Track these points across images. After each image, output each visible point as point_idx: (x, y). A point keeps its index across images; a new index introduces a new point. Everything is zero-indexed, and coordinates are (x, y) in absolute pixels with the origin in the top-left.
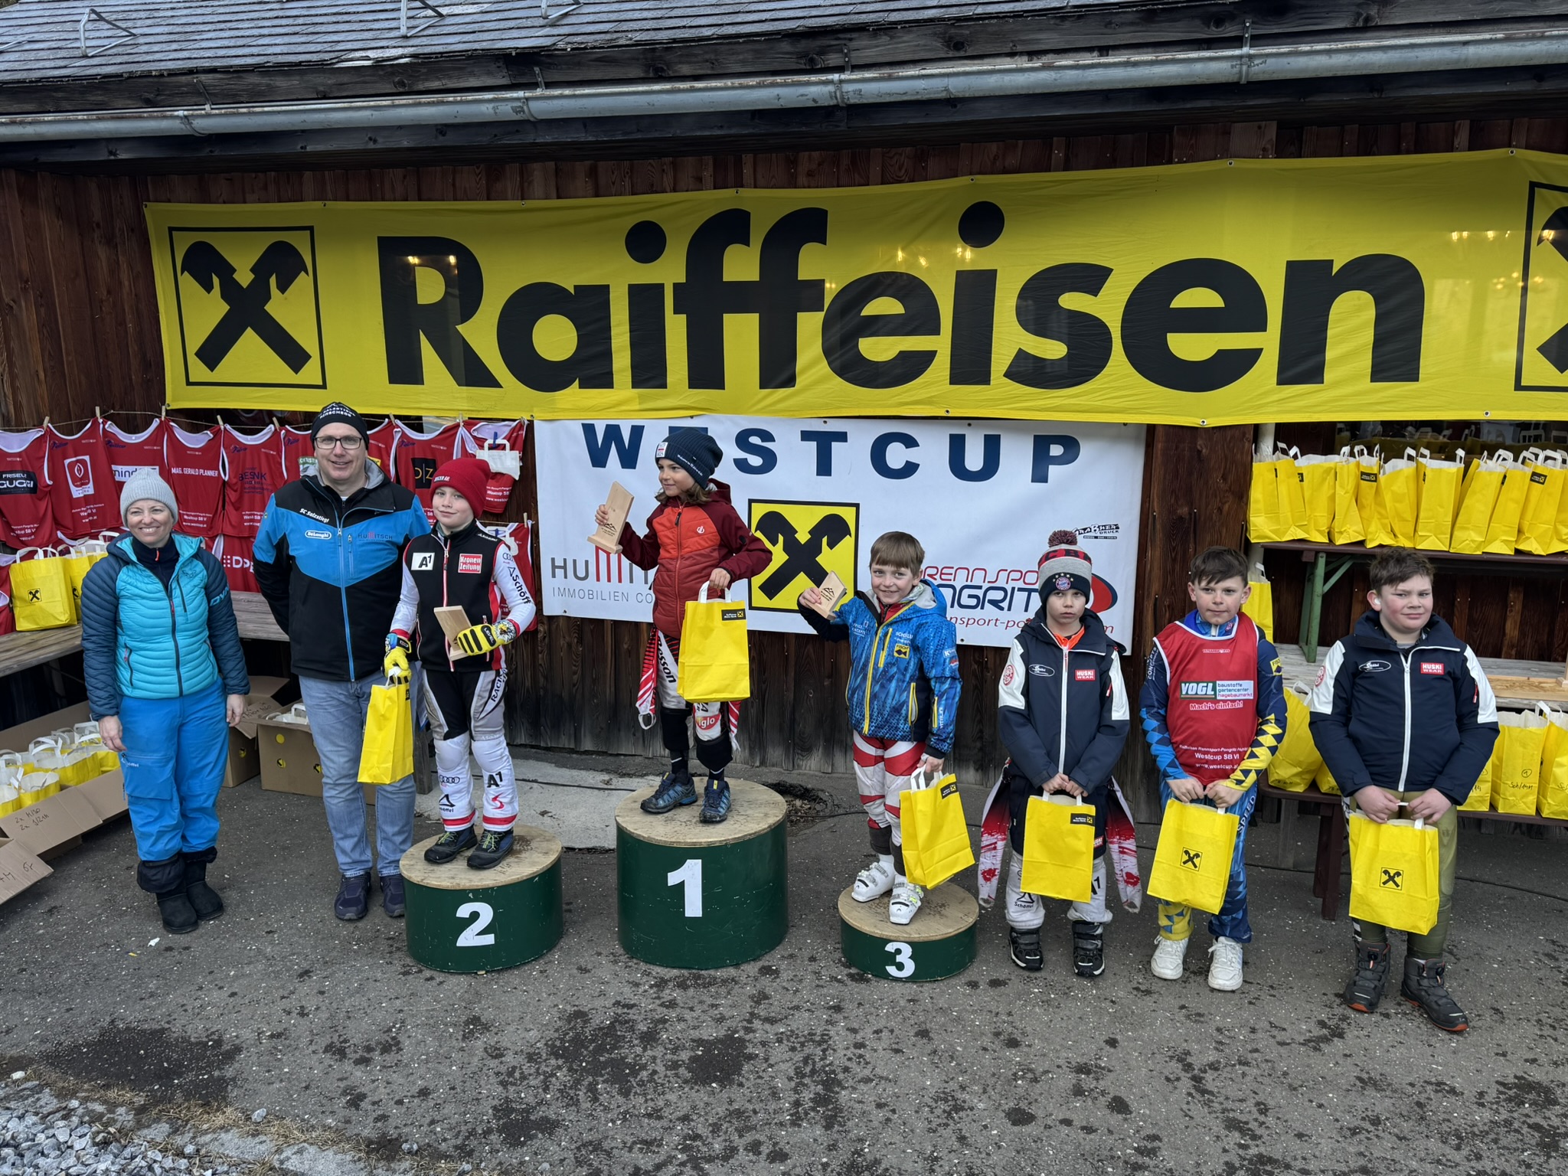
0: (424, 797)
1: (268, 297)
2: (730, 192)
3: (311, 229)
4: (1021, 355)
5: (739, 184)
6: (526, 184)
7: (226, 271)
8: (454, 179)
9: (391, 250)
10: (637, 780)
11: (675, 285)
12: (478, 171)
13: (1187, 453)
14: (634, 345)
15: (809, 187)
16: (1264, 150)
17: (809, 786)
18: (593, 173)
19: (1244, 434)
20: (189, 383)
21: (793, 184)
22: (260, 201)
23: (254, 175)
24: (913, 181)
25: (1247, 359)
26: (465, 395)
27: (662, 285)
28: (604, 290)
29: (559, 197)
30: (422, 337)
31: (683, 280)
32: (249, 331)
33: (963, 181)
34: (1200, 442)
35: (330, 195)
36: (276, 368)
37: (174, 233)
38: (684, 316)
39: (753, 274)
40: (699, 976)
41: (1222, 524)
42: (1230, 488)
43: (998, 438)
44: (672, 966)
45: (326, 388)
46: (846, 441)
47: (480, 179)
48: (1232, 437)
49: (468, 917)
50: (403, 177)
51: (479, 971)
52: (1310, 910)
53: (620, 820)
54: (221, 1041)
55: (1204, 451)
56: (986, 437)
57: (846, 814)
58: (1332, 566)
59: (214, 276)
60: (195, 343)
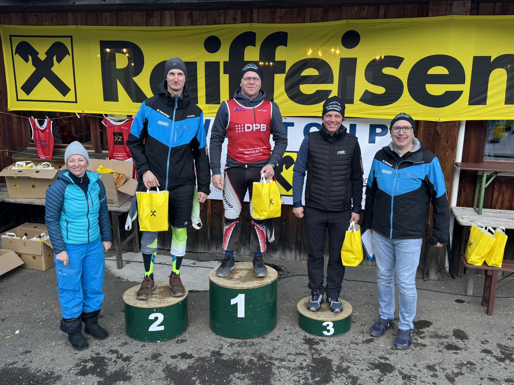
0: (120, 270)
1: (52, 65)
2: (247, 25)
3: (71, 37)
4: (367, 92)
5: (252, 21)
6: (162, 20)
7: (35, 54)
8: (132, 17)
9: (104, 44)
10: (207, 263)
11: (225, 63)
12: (142, 14)
13: (432, 132)
14: (207, 86)
15: (280, 23)
16: (466, 12)
17: (277, 265)
18: (191, 16)
19: (455, 125)
20: (18, 100)
21: (273, 21)
22: (49, 25)
23: (47, 14)
24: (323, 21)
25: (458, 94)
26: (136, 106)
27: (219, 62)
28: (195, 64)
29: (176, 26)
30: (118, 82)
31: (227, 60)
32: (44, 79)
33: (343, 22)
34: (438, 128)
35: (79, 23)
36: (56, 94)
37: (12, 37)
38: (228, 75)
39: (257, 59)
40: (246, 342)
41: (446, 160)
42: (449, 146)
43: (355, 125)
44: (234, 338)
45: (77, 103)
46: (294, 126)
47: (143, 17)
48: (451, 126)
49: (153, 319)
50: (111, 16)
51: (158, 341)
52: (482, 312)
53: (211, 278)
54: (54, 372)
55: (439, 131)
56: (350, 124)
57: (293, 276)
58: (488, 177)
59: (29, 56)
60: (21, 83)
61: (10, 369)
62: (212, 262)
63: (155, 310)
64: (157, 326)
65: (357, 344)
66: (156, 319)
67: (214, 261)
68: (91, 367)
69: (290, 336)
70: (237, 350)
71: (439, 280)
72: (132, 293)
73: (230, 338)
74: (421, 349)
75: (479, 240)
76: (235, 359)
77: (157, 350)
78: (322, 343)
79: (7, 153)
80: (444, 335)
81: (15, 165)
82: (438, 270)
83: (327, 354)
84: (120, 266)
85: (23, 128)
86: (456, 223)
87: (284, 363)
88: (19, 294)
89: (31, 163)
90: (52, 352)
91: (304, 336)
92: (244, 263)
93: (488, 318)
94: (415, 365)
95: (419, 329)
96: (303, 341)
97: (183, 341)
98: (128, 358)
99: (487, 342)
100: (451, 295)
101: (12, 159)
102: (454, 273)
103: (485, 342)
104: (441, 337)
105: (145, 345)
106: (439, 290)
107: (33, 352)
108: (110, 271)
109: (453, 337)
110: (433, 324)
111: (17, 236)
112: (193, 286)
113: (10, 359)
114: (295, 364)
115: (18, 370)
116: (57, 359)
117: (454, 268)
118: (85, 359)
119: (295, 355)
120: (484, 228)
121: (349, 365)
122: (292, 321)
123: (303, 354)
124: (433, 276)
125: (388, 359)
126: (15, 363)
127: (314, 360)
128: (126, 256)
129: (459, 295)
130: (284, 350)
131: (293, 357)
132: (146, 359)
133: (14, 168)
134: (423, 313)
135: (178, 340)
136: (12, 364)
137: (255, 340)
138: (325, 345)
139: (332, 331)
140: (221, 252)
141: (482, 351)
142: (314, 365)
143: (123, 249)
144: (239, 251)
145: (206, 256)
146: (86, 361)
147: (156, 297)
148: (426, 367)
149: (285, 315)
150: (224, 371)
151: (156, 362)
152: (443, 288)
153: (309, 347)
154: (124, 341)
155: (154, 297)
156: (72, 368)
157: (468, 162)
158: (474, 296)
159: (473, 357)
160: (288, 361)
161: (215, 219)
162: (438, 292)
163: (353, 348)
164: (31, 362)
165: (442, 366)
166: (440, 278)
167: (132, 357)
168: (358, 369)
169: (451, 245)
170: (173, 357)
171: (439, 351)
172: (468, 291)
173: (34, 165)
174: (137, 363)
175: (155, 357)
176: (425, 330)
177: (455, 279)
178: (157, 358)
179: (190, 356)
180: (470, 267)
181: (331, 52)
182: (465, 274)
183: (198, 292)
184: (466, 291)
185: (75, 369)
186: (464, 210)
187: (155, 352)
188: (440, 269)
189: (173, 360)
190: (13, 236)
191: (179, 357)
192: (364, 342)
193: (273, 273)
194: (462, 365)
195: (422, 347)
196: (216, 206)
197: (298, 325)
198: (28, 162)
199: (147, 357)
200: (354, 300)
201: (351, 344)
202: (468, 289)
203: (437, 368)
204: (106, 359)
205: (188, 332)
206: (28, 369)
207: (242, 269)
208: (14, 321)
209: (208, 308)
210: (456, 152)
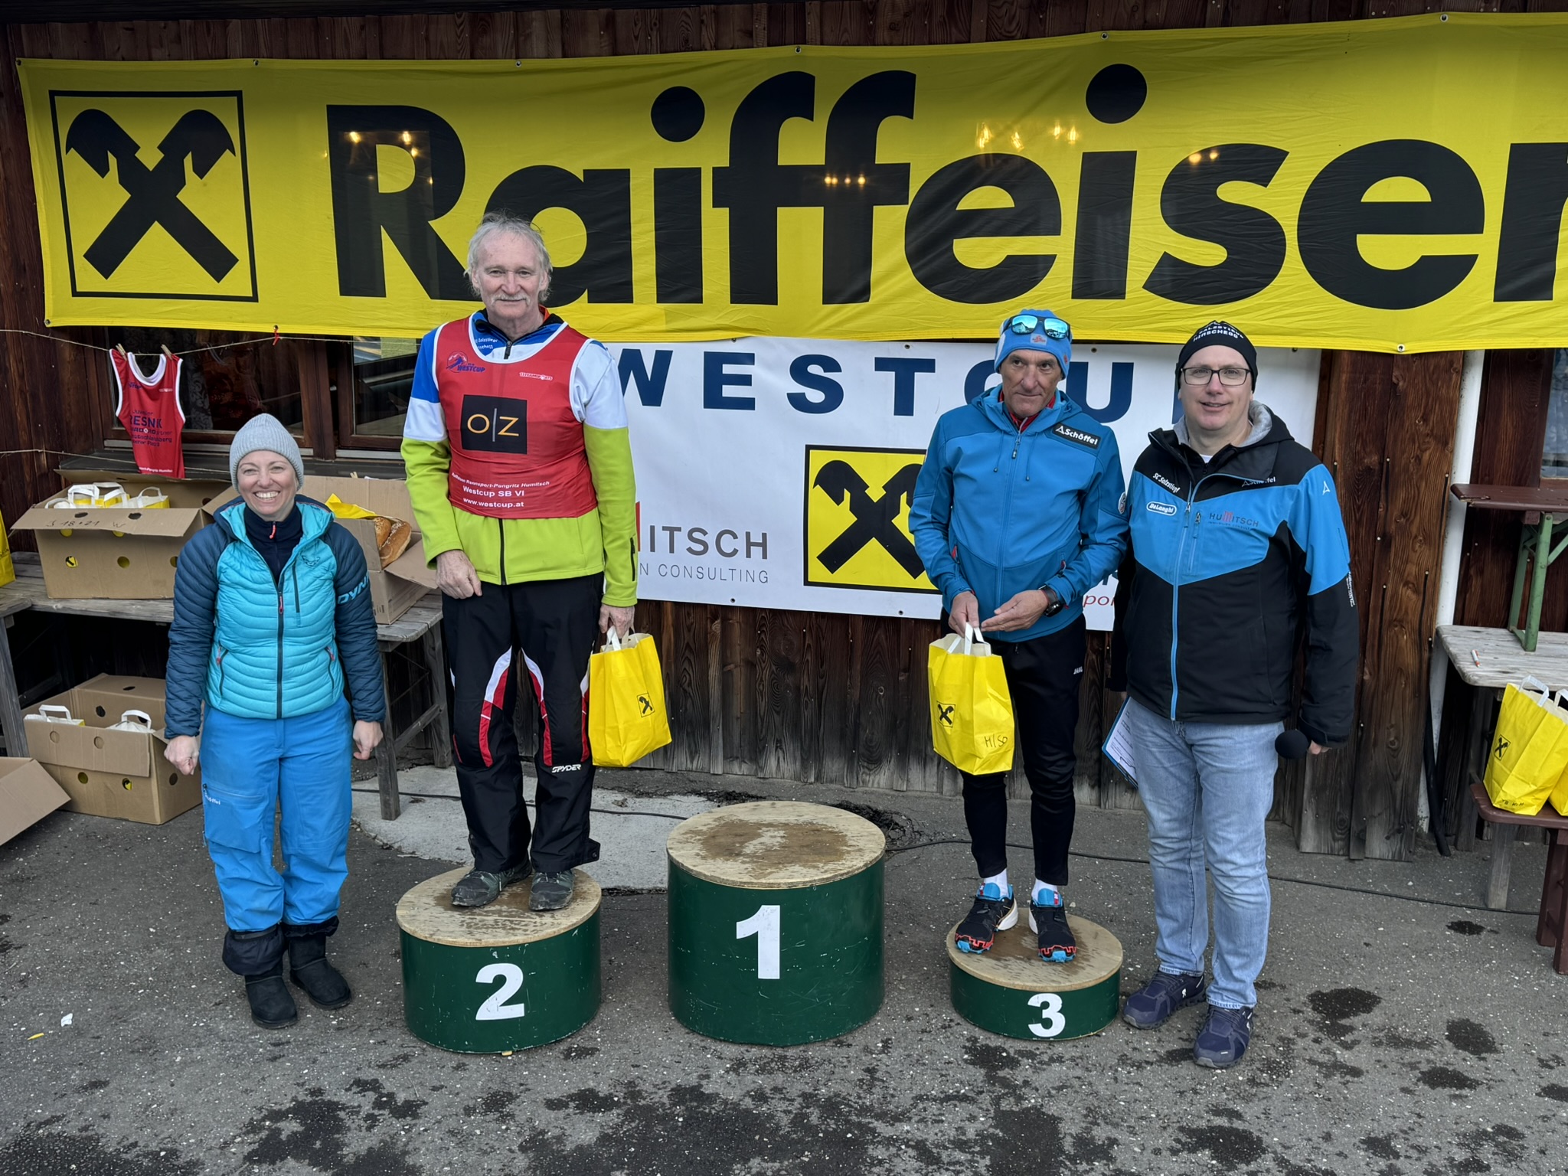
0: (390, 823)
1: (181, 183)
2: (787, 51)
3: (238, 94)
4: (1167, 260)
5: (801, 40)
6: (522, 38)
7: (126, 149)
8: (427, 31)
9: (340, 118)
10: (660, 800)
11: (717, 172)
12: (459, 21)
13: (1379, 387)
14: (662, 246)
15: (891, 44)
16: (1487, 1)
17: (880, 808)
18: (610, 24)
19: (1451, 363)
20: (76, 294)
21: (869, 38)
22: (170, 58)
23: (162, 24)
24: (1027, 37)
25: (1459, 267)
26: (438, 311)
27: (698, 171)
28: (623, 176)
29: (564, 56)
30: (385, 236)
31: (725, 162)
32: (156, 228)
33: (1093, 38)
34: (1396, 373)
35: (263, 51)
36: (194, 276)
37: (57, 98)
38: (727, 210)
39: (817, 156)
40: (785, 1057)
41: (1421, 477)
42: (1432, 431)
43: (1130, 366)
44: (747, 1044)
45: (257, 301)
46: (934, 371)
47: (462, 31)
48: (1436, 367)
49: (491, 981)
50: (362, 28)
51: (504, 1050)
52: (1538, 963)
53: (673, 853)
54: (177, 1150)
55: (1401, 384)
56: (1115, 366)
57: (931, 843)
58: (1558, 530)
59: (110, 155)
60: (84, 241)
61: (40, 1139)
62: (676, 797)
63: (495, 954)
64: (504, 1004)
65: (1139, 1066)
66: (500, 981)
67: (684, 794)
68: (294, 1133)
69: (925, 1037)
70: (754, 1082)
71: (1397, 858)
72: (425, 900)
73: (734, 1043)
74: (1344, 1084)
75: (1529, 732)
76: (748, 1111)
77: (503, 1081)
78: (1026, 1063)
79: (43, 458)
80: (1418, 1038)
81: (66, 496)
82: (1396, 827)
83: (1043, 1098)
84: (391, 812)
85: (93, 380)
86: (1455, 678)
87: (906, 1128)
88: (75, 899)
89: (118, 488)
90: (172, 1085)
91: (968, 1040)
92: (779, 804)
93: (1557, 982)
94: (1327, 1137)
95: (1337, 1018)
96: (966, 1056)
97: (584, 1052)
98: (412, 1106)
99: (1558, 1060)
100: (1436, 907)
101: (58, 477)
102: (1446, 835)
103: (1551, 1063)
104: (1408, 1043)
105: (464, 1064)
106: (1397, 892)
107: (112, 1085)
108: (359, 826)
109: (1449, 1044)
110: (1383, 1003)
111: (73, 717)
112: (617, 874)
113: (41, 1108)
114: (941, 1131)
115: (64, 1142)
116: (187, 1107)
117: (1445, 820)
118: (276, 1108)
119: (942, 1101)
120: (1547, 694)
121: (1115, 1134)
122: (930, 990)
123: (965, 1098)
124: (1379, 845)
125: (1239, 1116)
126: (59, 1119)
127: (1002, 1118)
128: (409, 780)
129: (1462, 906)
130: (907, 1084)
131: (934, 1108)
132: (469, 1111)
133: (62, 505)
134: (1350, 965)
135: (569, 1050)
136: (48, 1122)
137: (814, 1052)
138: (1035, 1067)
139: (1059, 1024)
140: (706, 766)
141: (1543, 1090)
142: (1001, 1134)
143: (402, 758)
144: (762, 762)
145: (660, 781)
146: (277, 1116)
147: (499, 913)
148: (1363, 1142)
149: (907, 970)
150: (714, 1150)
151: (497, 1119)
152: (1410, 883)
153: (987, 1075)
154: (399, 1052)
155: (493, 912)
156: (235, 1137)
157: (1490, 483)
158: (1509, 910)
159: (1514, 1112)
160: (918, 1122)
161: (686, 665)
162: (1396, 897)
163: (1126, 1080)
164: (106, 1117)
165: (1413, 1141)
166: (1400, 853)
167: (425, 1103)
168: (1143, 1149)
169: (1435, 748)
170: (553, 1105)
171: (1405, 1090)
172: (1491, 896)
173: (125, 497)
174: (439, 1122)
175: (497, 1103)
176: (1355, 1021)
177: (1449, 855)
178: (503, 1106)
179: (606, 1103)
180: (1502, 821)
181: (1053, 137)
182: (1481, 839)
183: (633, 892)
184: (1484, 896)
185: (242, 1142)
186: (1478, 636)
187: (495, 1087)
188: (1400, 824)
189: (553, 1114)
190: (62, 715)
191: (572, 1104)
192: (1161, 1060)
193: (872, 838)
194: (1480, 1136)
195: (1348, 1078)
196: (689, 622)
197: (949, 1004)
198: (106, 485)
199: (471, 1103)
200: (1127, 923)
201: (1119, 1065)
202: (1492, 889)
203: (1398, 1145)
204: (340, 1110)
205: (602, 1024)
206: (98, 1140)
207: (770, 825)
208: (58, 984)
209: (665, 945)
210: (1452, 452)
